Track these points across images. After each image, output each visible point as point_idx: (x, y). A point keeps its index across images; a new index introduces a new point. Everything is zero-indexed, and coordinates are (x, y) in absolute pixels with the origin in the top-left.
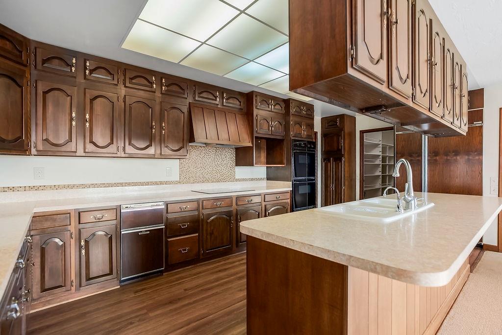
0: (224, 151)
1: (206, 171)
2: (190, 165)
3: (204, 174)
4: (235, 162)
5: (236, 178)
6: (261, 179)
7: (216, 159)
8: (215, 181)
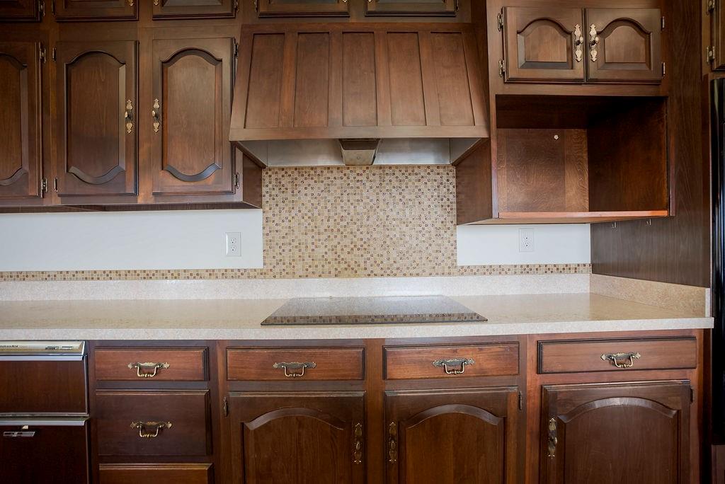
0: (413, 177)
1: (347, 241)
2: (294, 224)
3: (339, 248)
4: (455, 212)
5: (459, 264)
6: (566, 269)
7: (381, 204)
8: (377, 271)
